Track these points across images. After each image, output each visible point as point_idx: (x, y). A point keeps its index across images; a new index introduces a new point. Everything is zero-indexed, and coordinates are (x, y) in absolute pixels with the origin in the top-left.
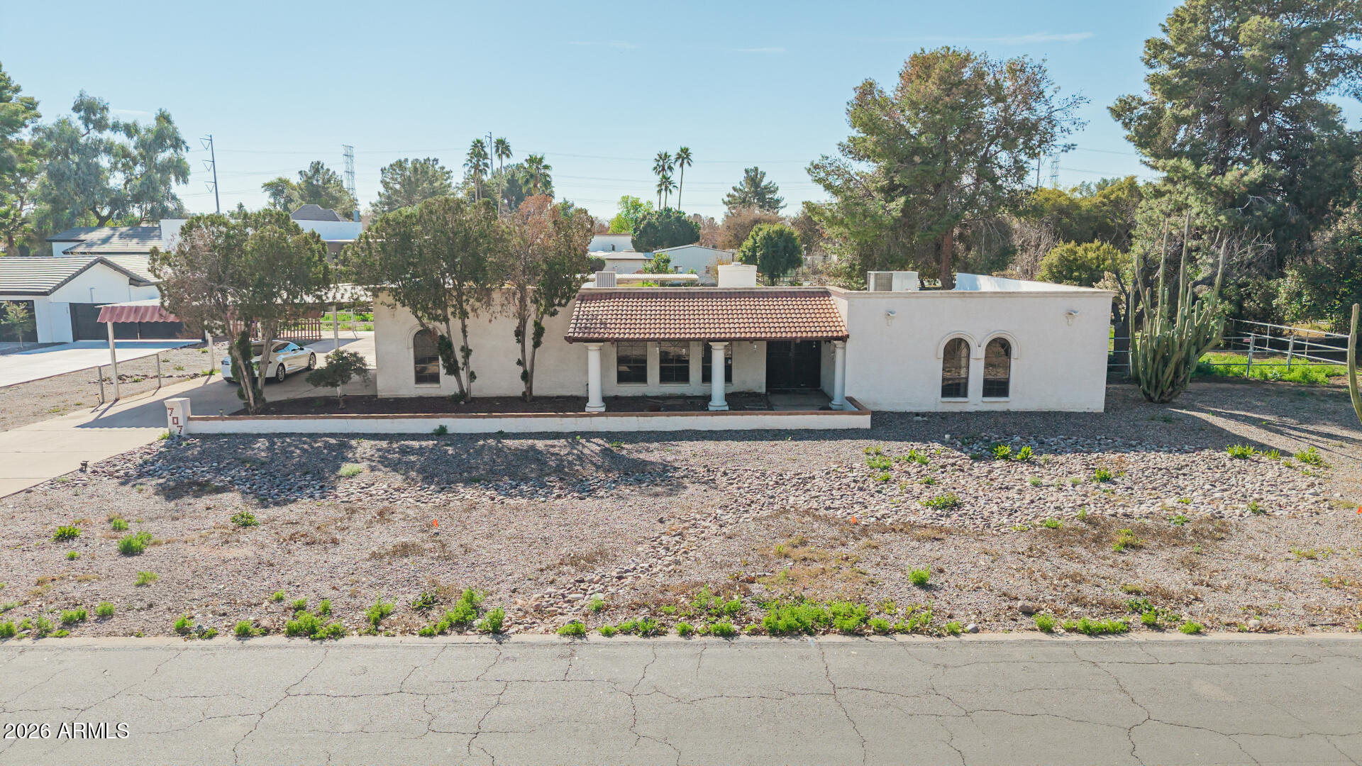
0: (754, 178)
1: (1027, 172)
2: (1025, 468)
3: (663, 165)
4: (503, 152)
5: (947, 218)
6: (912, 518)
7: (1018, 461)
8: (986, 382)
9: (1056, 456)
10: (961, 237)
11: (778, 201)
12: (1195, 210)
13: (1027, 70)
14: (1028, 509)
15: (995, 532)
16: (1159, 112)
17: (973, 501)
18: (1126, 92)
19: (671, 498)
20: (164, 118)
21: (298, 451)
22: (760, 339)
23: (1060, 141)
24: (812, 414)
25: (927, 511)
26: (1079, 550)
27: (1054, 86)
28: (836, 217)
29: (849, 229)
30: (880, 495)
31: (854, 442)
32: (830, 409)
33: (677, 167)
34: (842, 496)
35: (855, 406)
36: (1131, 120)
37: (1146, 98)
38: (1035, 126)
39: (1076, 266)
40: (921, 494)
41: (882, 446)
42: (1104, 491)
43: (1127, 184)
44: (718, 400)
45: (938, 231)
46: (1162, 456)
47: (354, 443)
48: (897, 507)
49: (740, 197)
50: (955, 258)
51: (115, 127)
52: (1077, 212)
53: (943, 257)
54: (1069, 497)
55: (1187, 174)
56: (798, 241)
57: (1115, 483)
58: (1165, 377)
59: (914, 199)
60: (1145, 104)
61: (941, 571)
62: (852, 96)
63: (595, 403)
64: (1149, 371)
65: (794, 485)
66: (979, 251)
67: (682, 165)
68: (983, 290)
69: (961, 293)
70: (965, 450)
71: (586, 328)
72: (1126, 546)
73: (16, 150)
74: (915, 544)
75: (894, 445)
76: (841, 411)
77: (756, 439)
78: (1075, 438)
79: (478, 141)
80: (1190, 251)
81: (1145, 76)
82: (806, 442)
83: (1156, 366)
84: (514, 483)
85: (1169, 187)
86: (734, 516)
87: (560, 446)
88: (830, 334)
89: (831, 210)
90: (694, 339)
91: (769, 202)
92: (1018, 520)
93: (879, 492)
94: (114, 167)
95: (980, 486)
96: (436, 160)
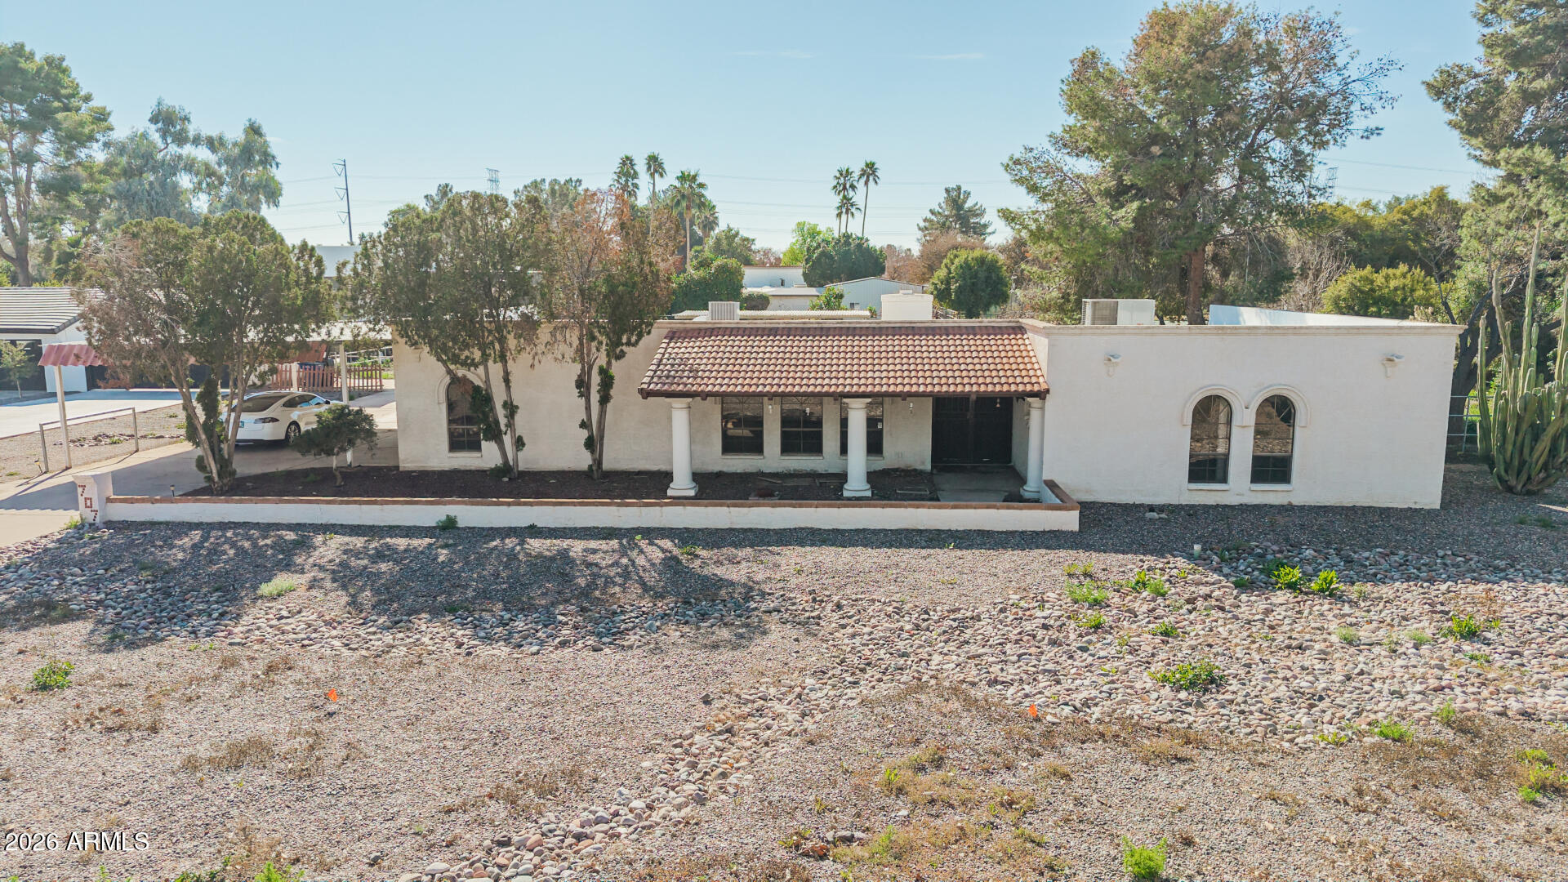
0: (956, 199)
1: (1310, 169)
2: (1326, 607)
3: (844, 184)
4: (656, 171)
5: (1197, 230)
6: (1136, 708)
7: (1312, 593)
8: (1257, 460)
9: (1375, 585)
10: (1216, 259)
11: (985, 226)
12: (1552, 219)
13: (1312, 27)
14: (1342, 693)
15: (1286, 745)
16: (1498, 87)
17: (1242, 672)
18: (1449, 60)
19: (738, 654)
20: (254, 130)
21: (232, 552)
22: (924, 395)
23: (1359, 122)
24: (988, 507)
25: (1162, 692)
26: (1453, 796)
27: (1350, 50)
28: (1042, 229)
29: (1061, 246)
30: (1085, 655)
31: (1052, 555)
32: (1021, 499)
33: (860, 185)
34: (1020, 656)
35: (1056, 492)
36: (1456, 99)
37: (1479, 68)
38: (1323, 104)
39: (1373, 298)
40: (1153, 655)
41: (1094, 561)
42: (1472, 658)
43: (1434, 196)
44: (857, 483)
45: (1184, 249)
46: (1557, 590)
47: (319, 538)
48: (1113, 682)
49: (938, 222)
50: (1207, 287)
51: (196, 141)
52: (1369, 232)
53: (1191, 285)
54: (1412, 670)
55: (1542, 168)
56: (1004, 272)
57: (1487, 642)
58: (1535, 457)
59: (1151, 204)
60: (1477, 76)
61: (1188, 842)
62: (1067, 71)
63: (682, 484)
64: (1510, 447)
65: (945, 632)
66: (1241, 276)
67: (866, 183)
68: (1249, 324)
69: (1219, 328)
70: (1226, 570)
71: (667, 377)
72: (1542, 788)
73: (85, 168)
74: (1139, 769)
75: (1114, 559)
76: (1036, 502)
77: (901, 545)
78: (1402, 553)
79: (627, 158)
80: (1540, 276)
81: (1479, 36)
82: (977, 552)
83: (1520, 438)
84: (507, 616)
85: (1512, 188)
86: (832, 693)
87: (604, 552)
88: (1021, 388)
89: (1036, 220)
90: (827, 394)
91: (974, 228)
92: (1327, 718)
93: (1084, 649)
94: (198, 188)
95: (1254, 642)
96: (579, 181)
